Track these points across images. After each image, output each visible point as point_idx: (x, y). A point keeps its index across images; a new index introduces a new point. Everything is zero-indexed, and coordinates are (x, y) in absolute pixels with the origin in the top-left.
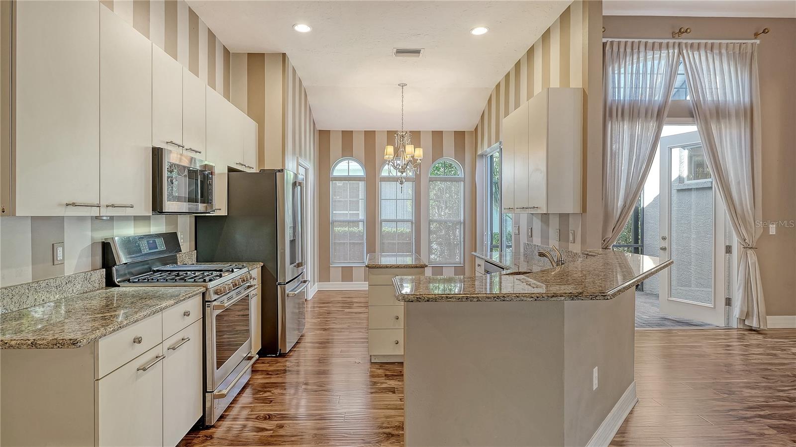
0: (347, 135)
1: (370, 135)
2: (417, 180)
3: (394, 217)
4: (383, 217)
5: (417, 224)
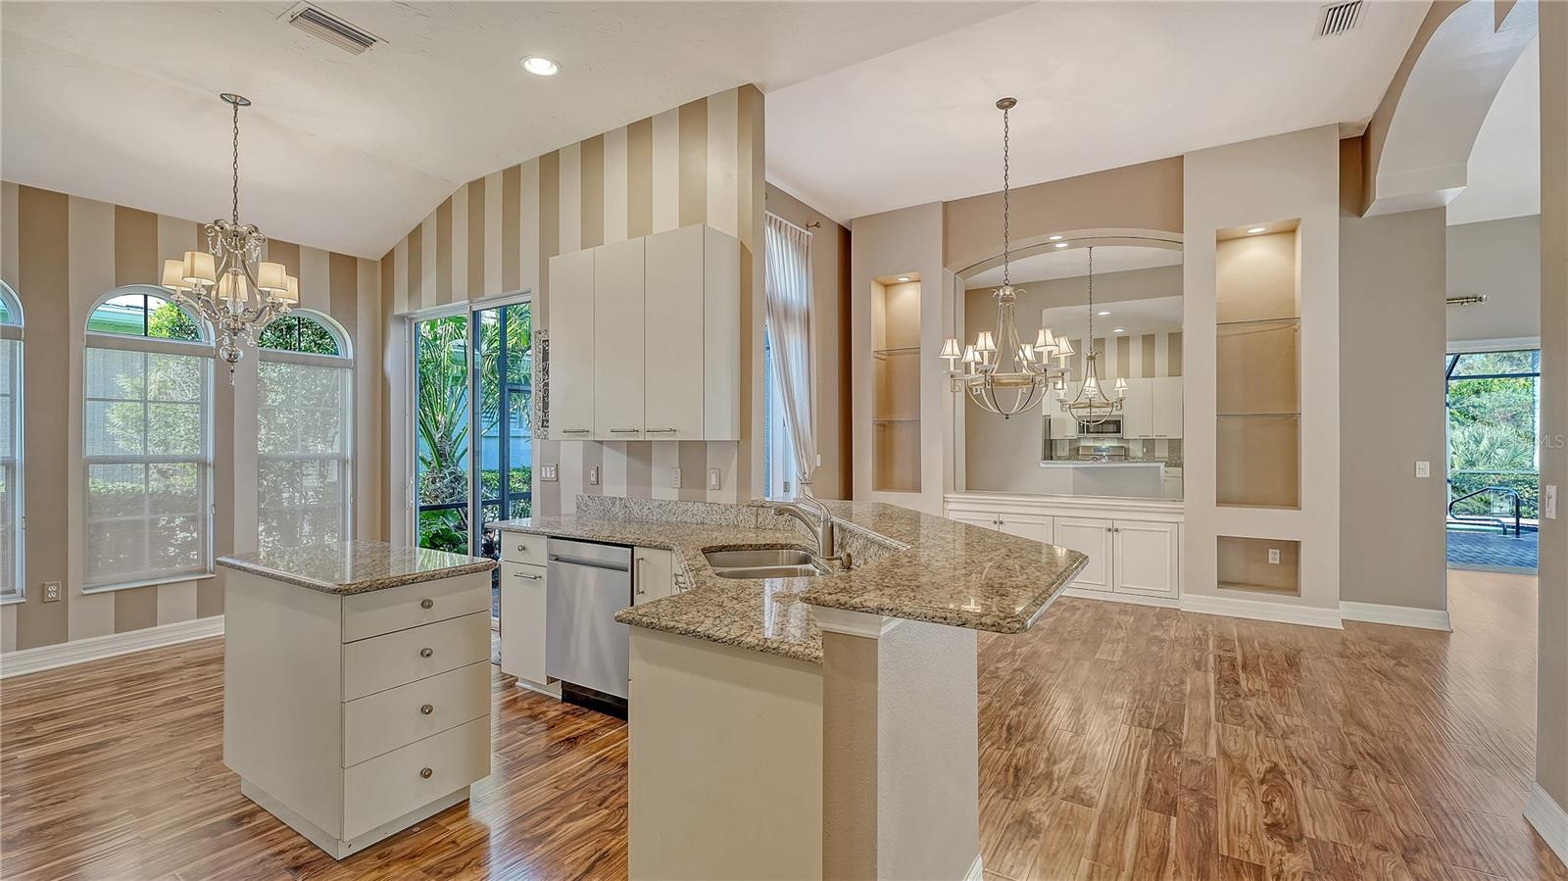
4: (91, 453)
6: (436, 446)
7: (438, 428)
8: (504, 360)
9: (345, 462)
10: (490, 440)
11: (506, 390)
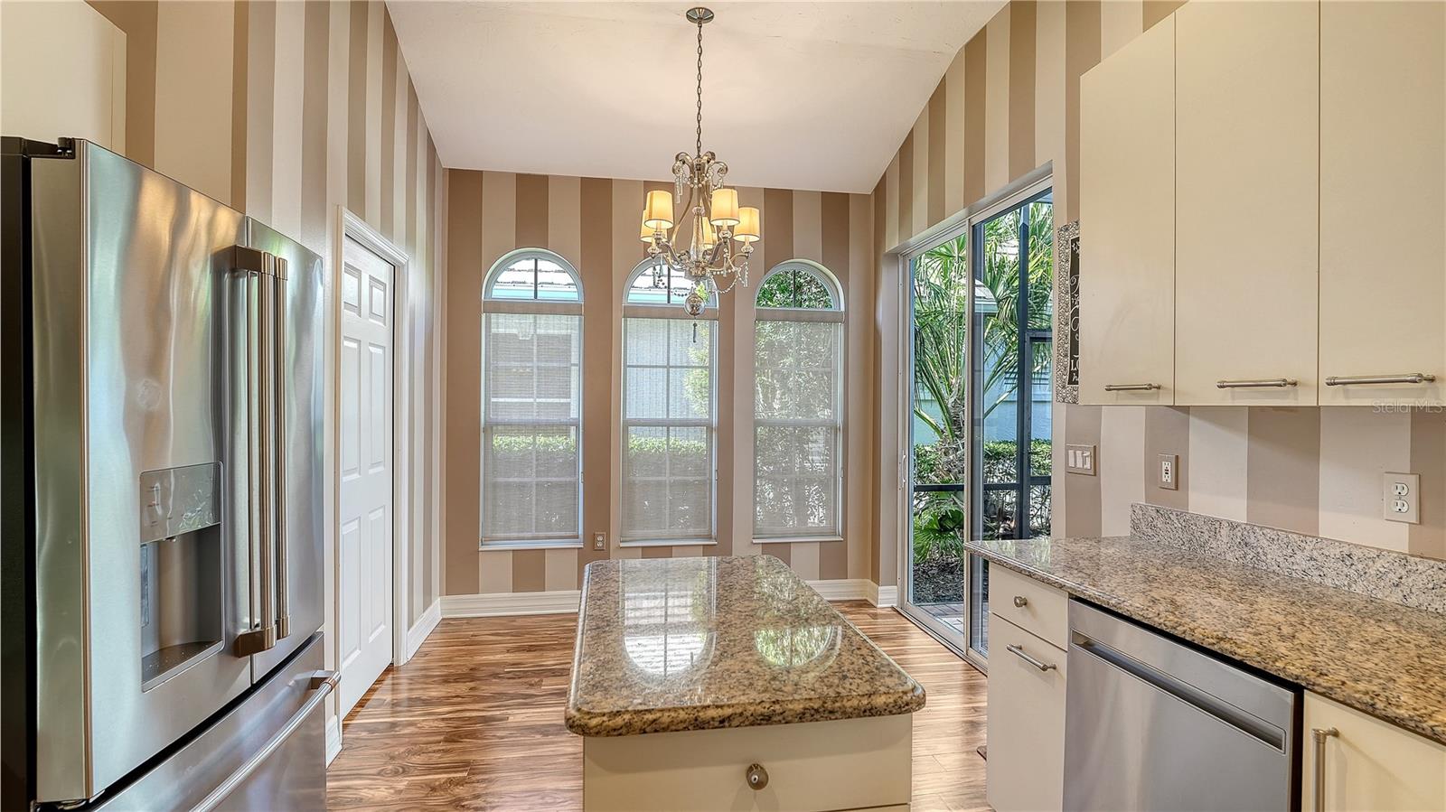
0: (532, 189)
1: (596, 193)
2: (725, 318)
3: (661, 416)
4: (631, 415)
5: (723, 432)
6: (948, 412)
7: (951, 391)
8: (1026, 302)
9: (836, 430)
10: (1038, 404)
11: (1027, 339)
